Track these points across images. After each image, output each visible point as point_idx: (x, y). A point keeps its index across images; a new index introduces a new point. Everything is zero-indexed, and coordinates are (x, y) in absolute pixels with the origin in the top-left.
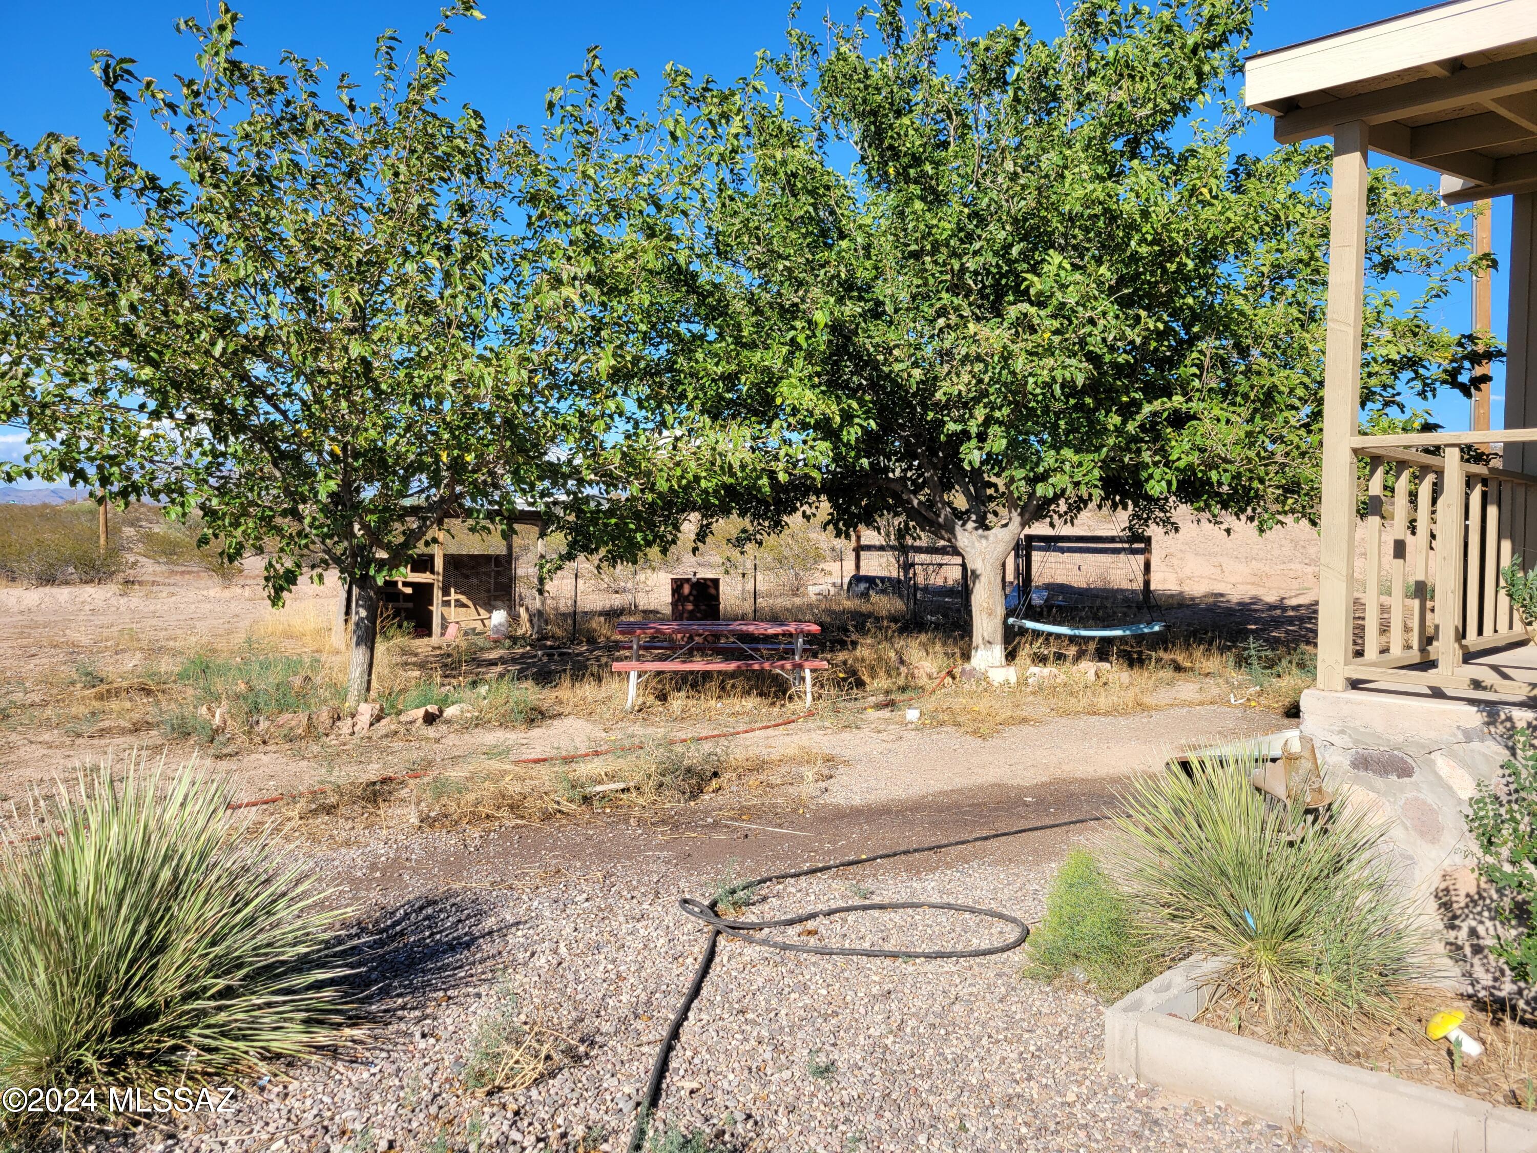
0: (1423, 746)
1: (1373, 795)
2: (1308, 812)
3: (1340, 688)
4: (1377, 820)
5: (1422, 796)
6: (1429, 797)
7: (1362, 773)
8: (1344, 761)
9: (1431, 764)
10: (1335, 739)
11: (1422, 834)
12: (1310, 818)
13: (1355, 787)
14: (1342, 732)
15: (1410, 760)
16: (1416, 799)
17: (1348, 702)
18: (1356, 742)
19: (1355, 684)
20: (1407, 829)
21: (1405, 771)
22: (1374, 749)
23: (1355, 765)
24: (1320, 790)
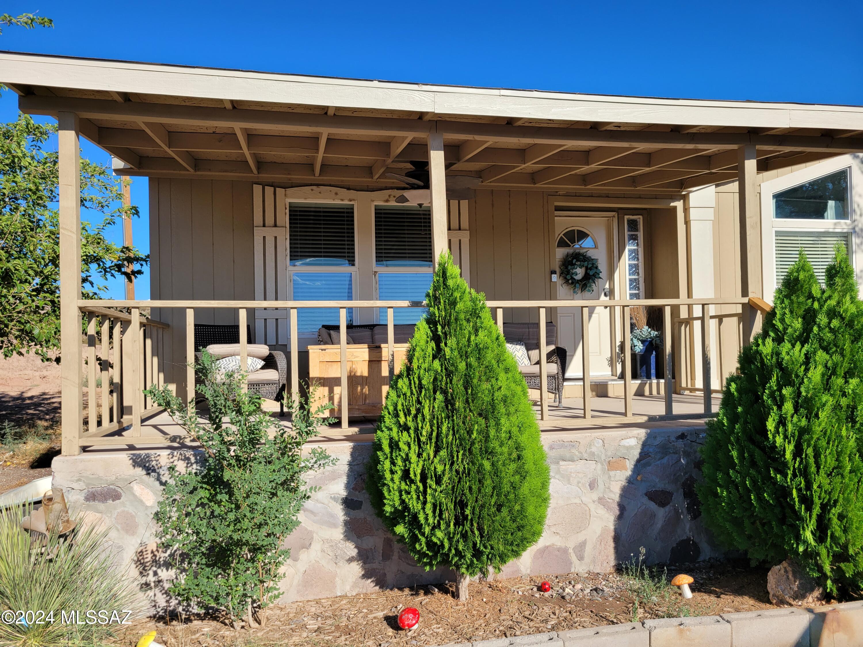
0: (126, 480)
1: (98, 515)
2: (60, 536)
3: (77, 453)
4: (101, 529)
5: (126, 509)
6: (130, 509)
7: (92, 503)
8: (80, 497)
9: (131, 490)
10: (75, 486)
11: (127, 531)
12: (62, 540)
13: (88, 512)
14: (79, 480)
15: (119, 490)
16: (123, 511)
17: (82, 461)
18: (88, 485)
19: (85, 449)
20: (118, 530)
21: (116, 497)
22: (98, 486)
23: (87, 499)
24: (68, 521)
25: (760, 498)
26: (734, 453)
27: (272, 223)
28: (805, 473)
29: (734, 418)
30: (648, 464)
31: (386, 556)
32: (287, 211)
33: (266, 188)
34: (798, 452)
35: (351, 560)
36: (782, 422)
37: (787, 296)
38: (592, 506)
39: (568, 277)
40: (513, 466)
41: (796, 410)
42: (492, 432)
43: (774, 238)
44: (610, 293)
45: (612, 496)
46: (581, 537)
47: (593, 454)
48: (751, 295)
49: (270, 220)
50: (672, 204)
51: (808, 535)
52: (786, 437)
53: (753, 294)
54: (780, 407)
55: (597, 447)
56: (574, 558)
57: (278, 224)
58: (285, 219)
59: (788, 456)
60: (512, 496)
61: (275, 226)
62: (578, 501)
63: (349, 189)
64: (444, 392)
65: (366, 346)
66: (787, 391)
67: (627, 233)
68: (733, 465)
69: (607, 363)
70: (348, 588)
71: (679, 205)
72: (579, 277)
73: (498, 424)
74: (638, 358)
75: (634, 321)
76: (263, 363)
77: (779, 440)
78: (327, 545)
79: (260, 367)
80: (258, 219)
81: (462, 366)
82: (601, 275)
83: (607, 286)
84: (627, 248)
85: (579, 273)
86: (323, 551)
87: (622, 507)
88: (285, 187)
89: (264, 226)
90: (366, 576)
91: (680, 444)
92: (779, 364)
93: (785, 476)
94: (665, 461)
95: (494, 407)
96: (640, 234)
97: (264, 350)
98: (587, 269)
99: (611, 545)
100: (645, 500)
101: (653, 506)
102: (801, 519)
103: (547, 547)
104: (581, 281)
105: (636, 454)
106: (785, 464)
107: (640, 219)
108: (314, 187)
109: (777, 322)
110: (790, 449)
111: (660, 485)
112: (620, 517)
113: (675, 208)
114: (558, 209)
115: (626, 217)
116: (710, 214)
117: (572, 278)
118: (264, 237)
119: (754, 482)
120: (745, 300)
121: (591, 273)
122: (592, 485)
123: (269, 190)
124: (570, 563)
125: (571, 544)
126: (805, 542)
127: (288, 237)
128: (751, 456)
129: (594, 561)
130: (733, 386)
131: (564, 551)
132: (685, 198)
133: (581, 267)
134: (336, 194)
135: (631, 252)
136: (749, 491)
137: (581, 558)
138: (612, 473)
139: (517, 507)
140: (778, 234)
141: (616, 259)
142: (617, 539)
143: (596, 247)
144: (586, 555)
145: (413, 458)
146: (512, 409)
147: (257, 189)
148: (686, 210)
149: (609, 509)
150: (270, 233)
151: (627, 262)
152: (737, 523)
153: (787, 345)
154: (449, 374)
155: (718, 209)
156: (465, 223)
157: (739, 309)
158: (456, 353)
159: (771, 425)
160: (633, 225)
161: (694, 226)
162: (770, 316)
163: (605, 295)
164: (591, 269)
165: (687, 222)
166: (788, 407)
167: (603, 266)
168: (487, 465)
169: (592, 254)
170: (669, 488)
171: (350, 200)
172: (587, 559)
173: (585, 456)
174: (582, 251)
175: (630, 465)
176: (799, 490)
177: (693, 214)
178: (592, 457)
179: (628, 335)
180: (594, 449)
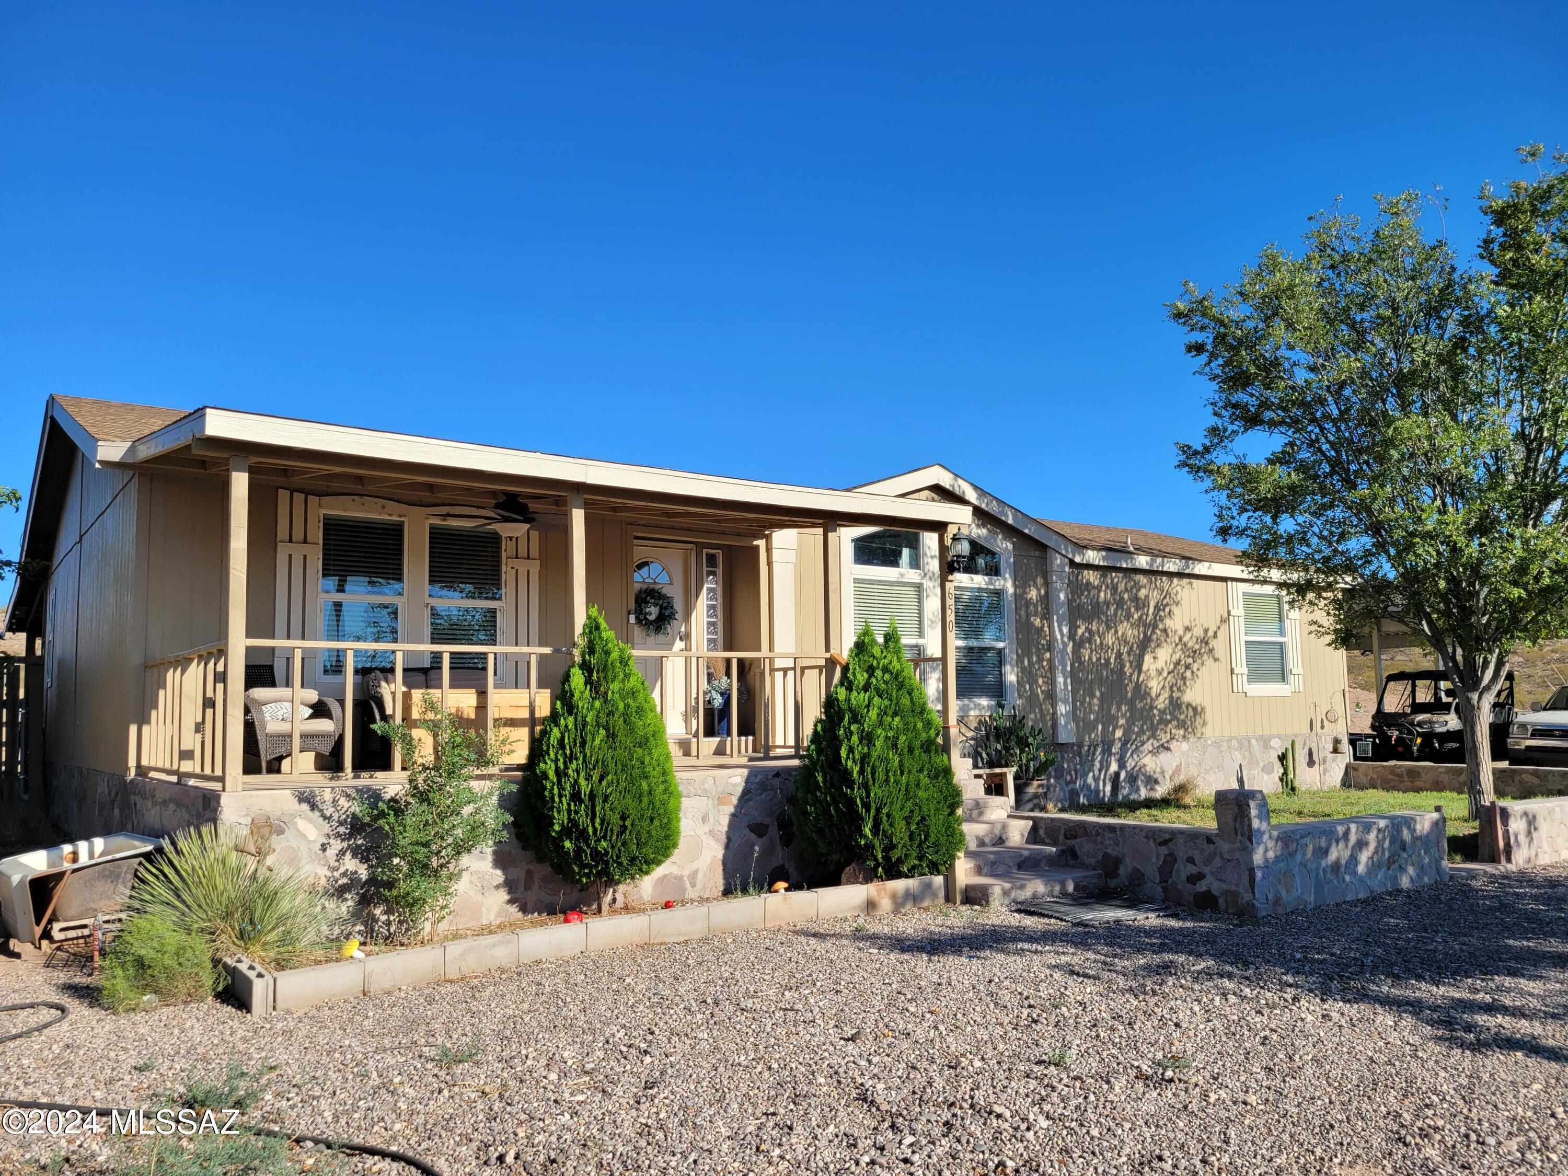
0: (292, 815)
3: (240, 789)
5: (289, 844)
6: (293, 844)
9: (295, 825)
10: (243, 820)
11: (290, 865)
14: (247, 815)
15: (283, 825)
16: (287, 846)
21: (281, 832)
25: (837, 810)
26: (820, 779)
27: (302, 538)
28: (866, 786)
29: (819, 751)
30: (750, 800)
31: (528, 887)
32: (321, 524)
33: (295, 494)
34: (862, 772)
35: (497, 887)
36: (851, 750)
37: (857, 655)
38: (704, 838)
39: (642, 617)
40: (662, 787)
41: (861, 742)
42: (647, 759)
43: (852, 584)
44: (686, 637)
45: (720, 828)
46: (694, 866)
47: (705, 790)
48: (832, 651)
49: (298, 534)
50: (755, 543)
51: (867, 831)
52: (854, 761)
53: (834, 650)
54: (849, 740)
55: (709, 785)
56: (688, 886)
57: (309, 539)
58: (317, 534)
59: (855, 775)
60: (661, 811)
61: (305, 542)
62: (692, 833)
63: (398, 501)
64: (606, 728)
65: (474, 691)
66: (854, 728)
67: (705, 569)
68: (819, 788)
69: (681, 717)
70: (492, 917)
71: (761, 543)
72: (652, 618)
73: (650, 754)
74: (716, 713)
75: (712, 670)
76: (310, 711)
77: (850, 763)
78: (475, 877)
79: (307, 715)
80: (282, 531)
81: (621, 706)
82: (677, 616)
83: (683, 629)
84: (706, 586)
85: (653, 612)
86: (471, 882)
87: (729, 839)
88: (320, 495)
89: (291, 541)
90: (511, 902)
91: (776, 781)
92: (850, 709)
93: (853, 789)
94: (763, 796)
95: (647, 740)
96: (720, 571)
97: (312, 696)
98: (661, 608)
99: (721, 867)
100: (747, 831)
101: (753, 836)
102: (862, 819)
103: (665, 876)
104: (654, 621)
105: (739, 790)
106: (853, 782)
107: (719, 554)
108: (356, 497)
109: (850, 676)
110: (856, 770)
111: (759, 819)
112: (727, 847)
113: (757, 547)
114: (636, 538)
115: (705, 551)
116: (792, 556)
117: (646, 619)
118: (290, 556)
119: (833, 798)
120: (828, 655)
121: (667, 613)
122: (704, 819)
123: (299, 497)
124: (684, 890)
125: (686, 873)
126: (866, 837)
127: (321, 556)
128: (832, 779)
129: (704, 888)
130: (819, 725)
131: (680, 879)
132: (768, 538)
133: (655, 605)
134: (383, 507)
135: (710, 590)
136: (829, 805)
137: (693, 885)
138: (721, 808)
139: (665, 821)
140: (856, 581)
141: (693, 598)
142: (725, 863)
143: (671, 583)
144: (698, 882)
145: (582, 782)
146: (659, 743)
147: (283, 495)
148: (769, 550)
149: (717, 840)
150: (298, 551)
151: (705, 602)
152: (820, 832)
153: (855, 693)
154: (611, 714)
155: (799, 551)
156: (535, 551)
157: (822, 662)
158: (617, 696)
159: (843, 753)
160: (712, 560)
161: (776, 567)
162: (845, 669)
163: (681, 639)
164: (666, 609)
165: (769, 563)
166: (855, 739)
167: (678, 605)
168: (644, 784)
169: (667, 591)
170: (767, 821)
171: (400, 516)
172: (699, 886)
173: (699, 792)
174: (657, 587)
175: (735, 801)
176: (862, 799)
177: (776, 555)
178: (705, 794)
179: (704, 685)
180: (706, 786)
